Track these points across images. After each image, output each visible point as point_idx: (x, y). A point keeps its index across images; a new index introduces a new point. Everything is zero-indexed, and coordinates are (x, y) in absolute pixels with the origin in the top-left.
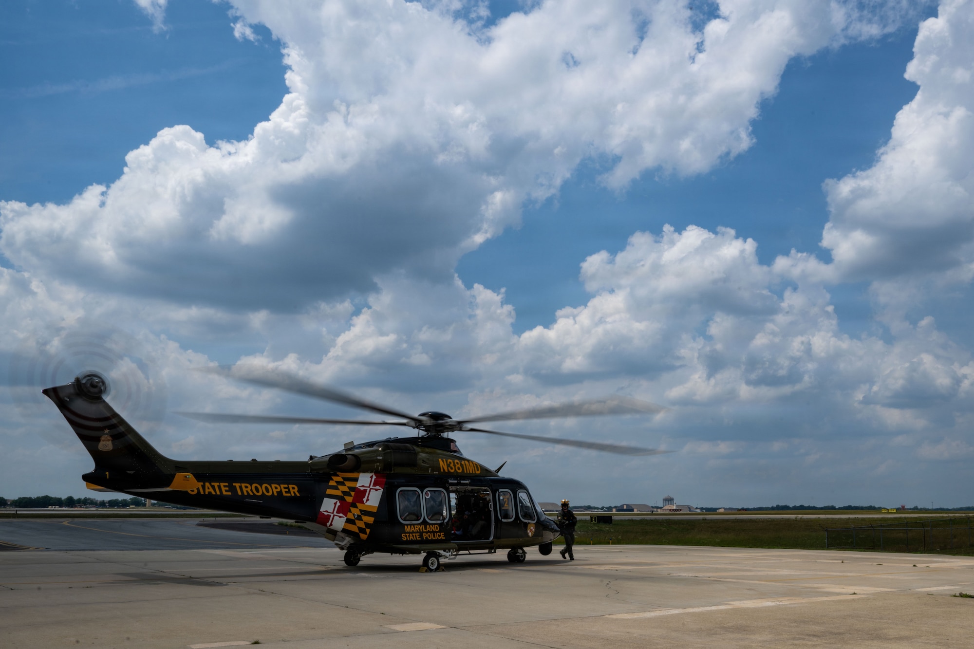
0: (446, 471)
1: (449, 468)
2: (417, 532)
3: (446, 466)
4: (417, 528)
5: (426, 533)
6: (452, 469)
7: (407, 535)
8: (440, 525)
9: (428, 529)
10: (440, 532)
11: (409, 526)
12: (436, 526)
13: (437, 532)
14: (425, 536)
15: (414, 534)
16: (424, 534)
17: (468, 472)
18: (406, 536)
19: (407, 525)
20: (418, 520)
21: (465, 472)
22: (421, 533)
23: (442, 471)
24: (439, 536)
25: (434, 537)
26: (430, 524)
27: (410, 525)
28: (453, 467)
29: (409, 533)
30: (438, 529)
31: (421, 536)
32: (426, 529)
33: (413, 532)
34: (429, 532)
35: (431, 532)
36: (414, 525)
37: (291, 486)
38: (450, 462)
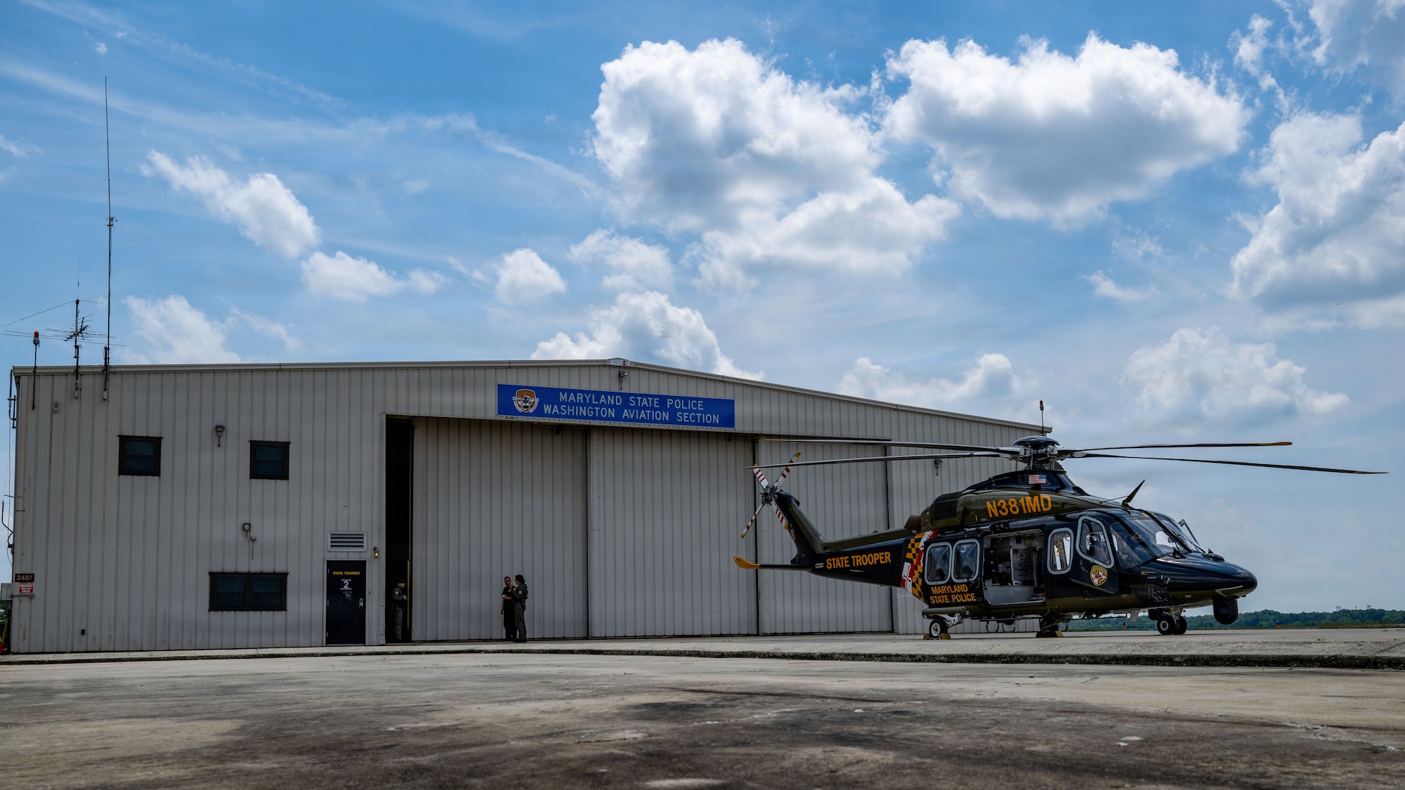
0: (997, 515)
1: (1000, 511)
2: (945, 594)
3: (996, 509)
4: (943, 590)
5: (955, 594)
6: (1004, 511)
7: (936, 597)
8: (968, 584)
9: (956, 590)
10: (969, 592)
11: (935, 588)
12: (963, 585)
13: (966, 593)
14: (954, 598)
15: (942, 597)
16: (952, 596)
17: (1030, 511)
18: (934, 599)
19: (934, 586)
20: (943, 579)
21: (1025, 512)
22: (949, 595)
23: (991, 516)
24: (970, 597)
25: (964, 599)
26: (957, 584)
27: (937, 586)
28: (1006, 509)
29: (937, 595)
30: (967, 590)
31: (950, 598)
32: (953, 590)
33: (940, 594)
34: (957, 593)
35: (959, 594)
36: (940, 585)
37: (886, 553)
38: (1002, 504)
